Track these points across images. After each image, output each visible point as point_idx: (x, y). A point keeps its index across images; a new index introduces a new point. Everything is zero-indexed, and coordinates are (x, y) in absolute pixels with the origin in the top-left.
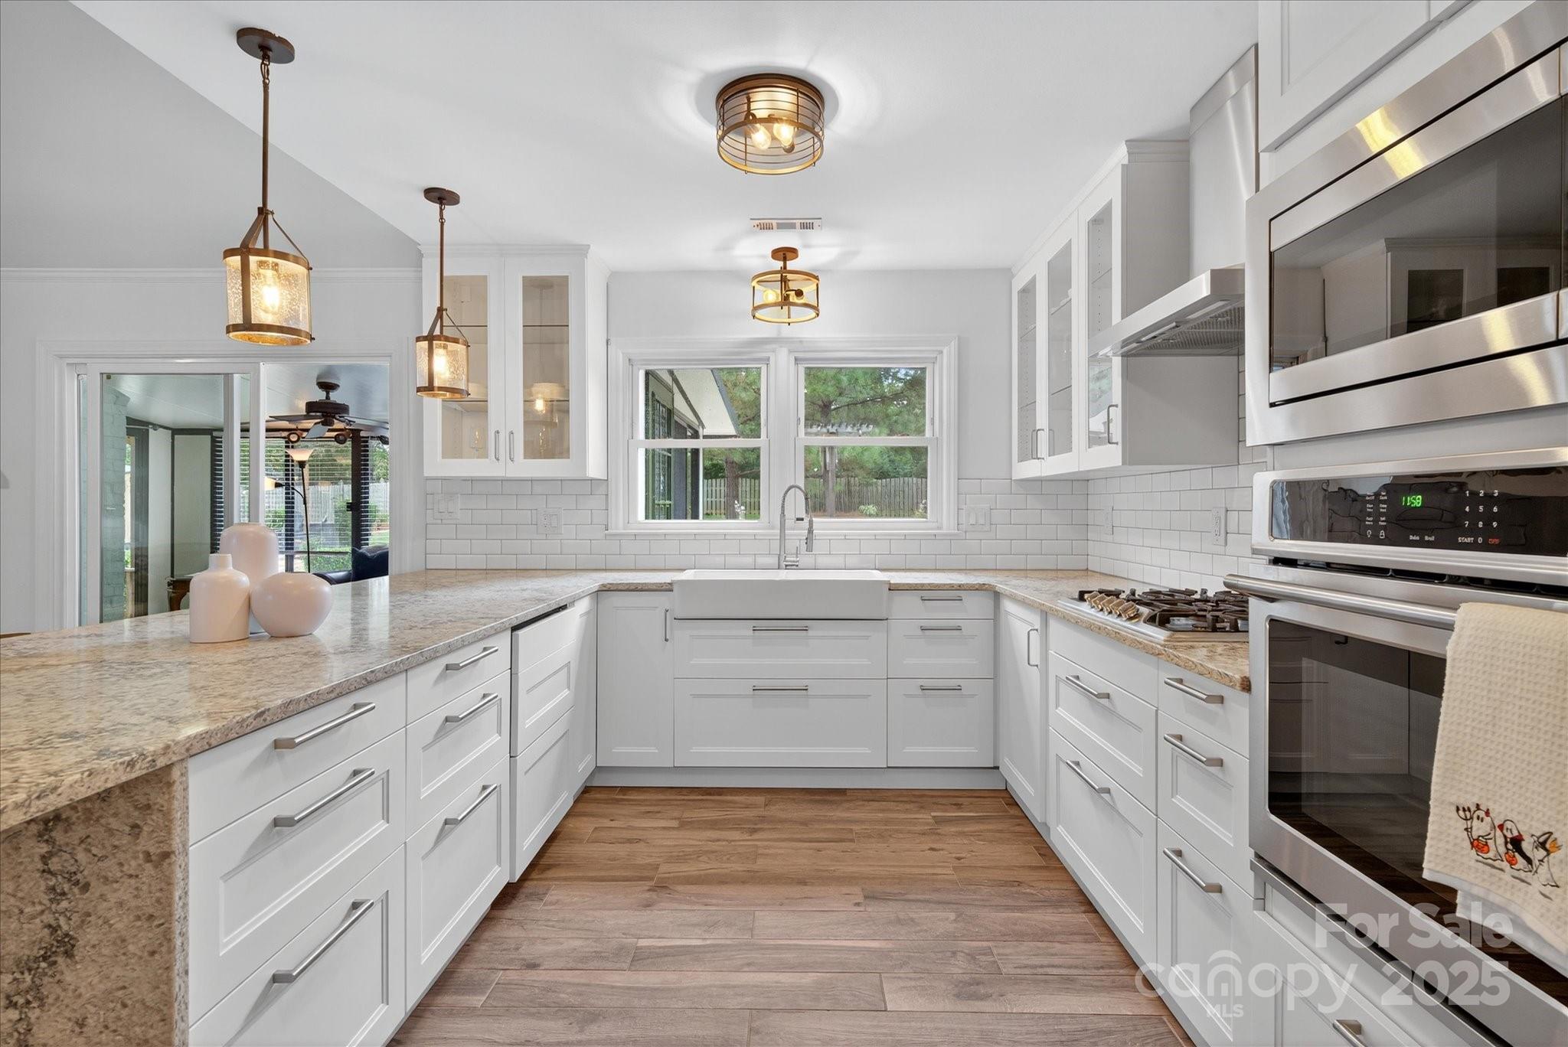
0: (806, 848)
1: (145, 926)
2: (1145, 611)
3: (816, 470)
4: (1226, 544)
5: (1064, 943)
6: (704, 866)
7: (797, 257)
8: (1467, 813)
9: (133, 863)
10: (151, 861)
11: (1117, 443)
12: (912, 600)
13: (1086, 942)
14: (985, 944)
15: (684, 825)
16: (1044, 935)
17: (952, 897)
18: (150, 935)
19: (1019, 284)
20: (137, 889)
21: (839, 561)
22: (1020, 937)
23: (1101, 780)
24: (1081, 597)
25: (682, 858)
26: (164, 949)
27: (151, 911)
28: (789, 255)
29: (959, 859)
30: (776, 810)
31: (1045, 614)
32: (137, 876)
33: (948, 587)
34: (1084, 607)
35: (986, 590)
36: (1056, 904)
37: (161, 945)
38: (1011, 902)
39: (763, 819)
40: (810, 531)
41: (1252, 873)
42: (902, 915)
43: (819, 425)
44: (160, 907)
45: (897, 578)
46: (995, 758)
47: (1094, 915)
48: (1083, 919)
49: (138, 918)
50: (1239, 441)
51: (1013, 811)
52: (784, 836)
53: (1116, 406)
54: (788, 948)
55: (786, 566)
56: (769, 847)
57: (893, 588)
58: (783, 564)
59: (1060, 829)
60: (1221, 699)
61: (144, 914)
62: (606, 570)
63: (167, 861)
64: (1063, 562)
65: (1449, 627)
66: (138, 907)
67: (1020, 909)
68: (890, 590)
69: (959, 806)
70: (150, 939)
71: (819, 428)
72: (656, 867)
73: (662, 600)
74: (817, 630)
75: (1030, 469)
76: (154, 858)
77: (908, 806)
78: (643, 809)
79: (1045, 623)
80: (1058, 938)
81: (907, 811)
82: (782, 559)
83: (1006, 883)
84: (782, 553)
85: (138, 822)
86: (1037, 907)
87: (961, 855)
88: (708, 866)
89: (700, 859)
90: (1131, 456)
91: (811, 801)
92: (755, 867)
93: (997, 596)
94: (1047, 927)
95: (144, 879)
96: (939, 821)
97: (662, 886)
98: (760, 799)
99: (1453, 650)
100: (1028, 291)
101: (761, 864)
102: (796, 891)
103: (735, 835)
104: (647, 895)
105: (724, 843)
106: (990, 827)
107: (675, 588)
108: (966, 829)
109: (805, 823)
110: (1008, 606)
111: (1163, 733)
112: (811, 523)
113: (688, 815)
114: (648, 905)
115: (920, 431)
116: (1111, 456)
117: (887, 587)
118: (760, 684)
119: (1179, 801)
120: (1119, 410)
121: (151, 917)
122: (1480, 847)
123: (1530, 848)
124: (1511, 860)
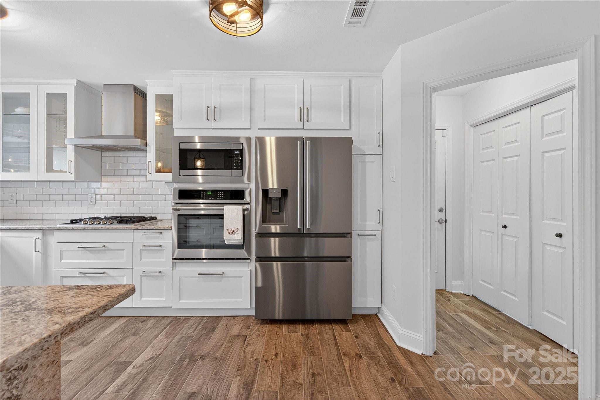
4: (95, 204)
11: (71, 173)
23: (97, 271)
24: (72, 222)
31: (48, 231)
41: (172, 263)
50: (102, 176)
53: (71, 161)
60: (161, 233)
65: (223, 210)
90: (76, 178)
99: (225, 212)
119: (144, 260)
120: (73, 163)
122: (229, 233)
123: (235, 231)
124: (233, 233)
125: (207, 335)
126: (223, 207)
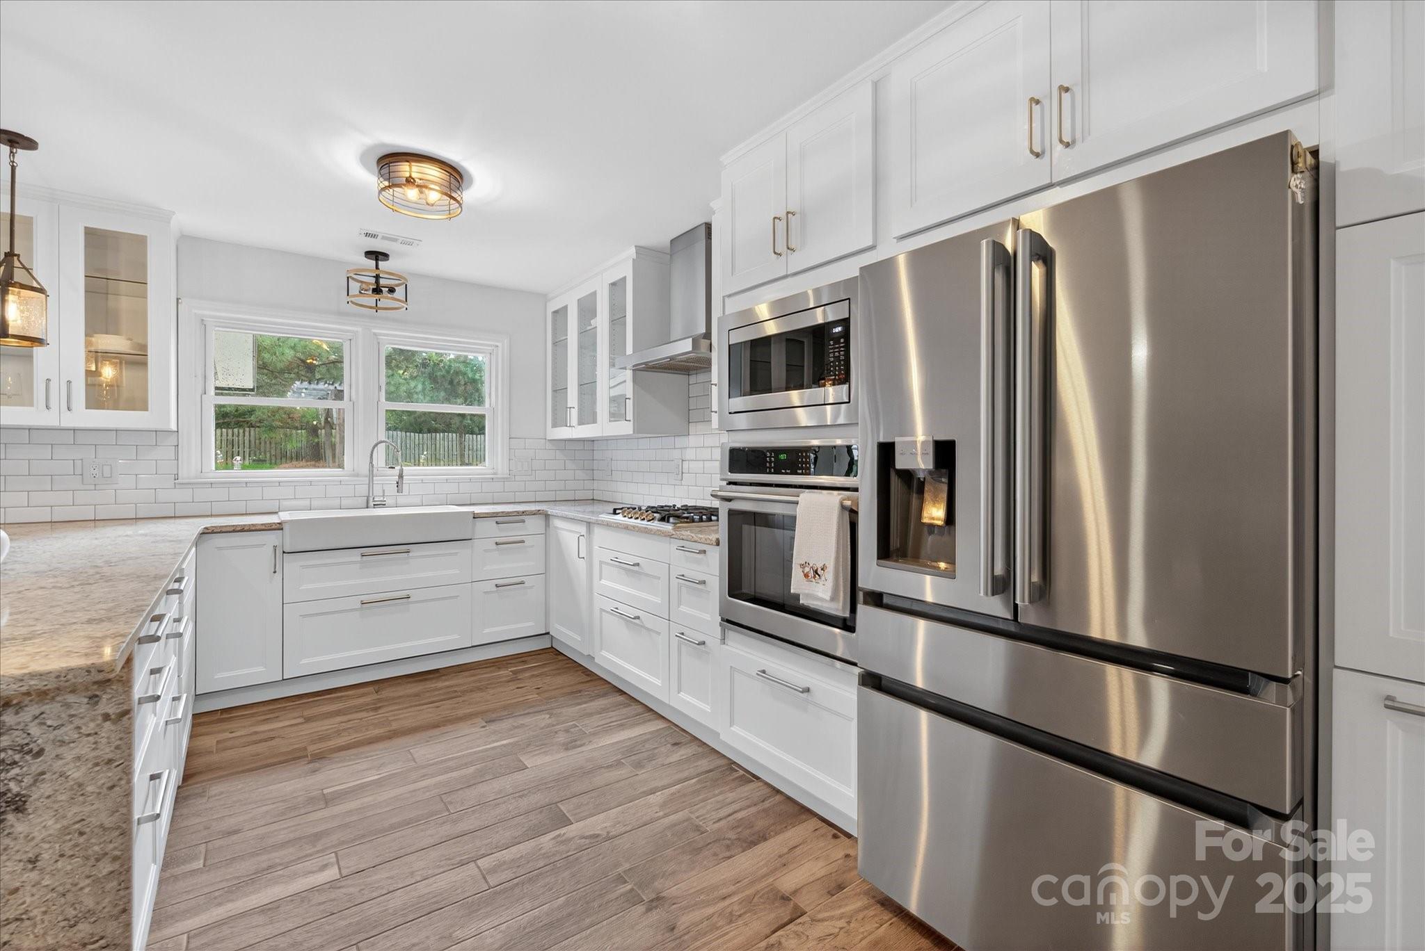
0: (427, 708)
1: (104, 769)
2: (657, 515)
3: (315, 423)
4: (682, 480)
5: (614, 711)
6: (346, 738)
7: (388, 260)
8: (802, 566)
9: (92, 725)
10: (110, 719)
11: (630, 421)
12: (490, 525)
13: (625, 707)
14: (572, 723)
15: (308, 720)
16: (604, 710)
17: (543, 708)
18: (110, 774)
19: (554, 305)
20: (96, 743)
21: (417, 500)
22: (591, 715)
23: (632, 612)
24: (615, 512)
25: (322, 739)
26: (123, 782)
27: (110, 756)
28: (380, 257)
29: (538, 688)
30: (387, 693)
31: (589, 524)
32: (96, 734)
33: (515, 514)
34: (619, 517)
35: (540, 514)
36: (604, 695)
37: (120, 779)
38: (579, 701)
39: (380, 700)
40: (401, 476)
41: (720, 628)
42: (515, 724)
43: (326, 383)
44: (119, 752)
45: (478, 510)
46: (546, 625)
47: (624, 696)
48: (621, 698)
49: (97, 764)
50: (689, 422)
51: (560, 658)
52: (405, 706)
53: (629, 399)
54: (449, 760)
55: (374, 505)
56: (400, 714)
57: (476, 517)
58: (371, 504)
59: (604, 653)
60: (704, 552)
61: (103, 761)
62: (212, 516)
63: (127, 716)
64: (579, 495)
65: (797, 503)
66: (96, 757)
67: (585, 703)
68: (474, 518)
69: (524, 662)
70: (109, 777)
71: (326, 385)
72: (305, 749)
73: (272, 538)
74: (416, 551)
75: (564, 433)
76: (113, 717)
77: (491, 669)
78: (259, 718)
79: (589, 531)
80: (610, 710)
81: (491, 672)
82: (371, 499)
83: (573, 693)
84: (371, 495)
85: (97, 693)
86: (594, 700)
87: (539, 686)
88: (350, 738)
89: (342, 734)
90: (637, 430)
91: (416, 681)
92: (393, 728)
93: (547, 516)
94: (603, 707)
95: (103, 735)
96: (515, 673)
97: (319, 757)
98: (371, 689)
99: (800, 512)
100: (560, 314)
101: (395, 726)
102: (436, 732)
103: (364, 714)
104: (311, 766)
105: (356, 721)
106: (549, 668)
107: (286, 527)
108: (535, 673)
109: (417, 695)
110: (557, 523)
111: (674, 575)
112: (402, 471)
113: (308, 713)
114: (314, 771)
115: (480, 402)
116: (625, 428)
117: (472, 516)
118: (366, 598)
119: (683, 608)
120: (631, 401)
121: (110, 761)
122: (806, 576)
123: (820, 572)
124: (815, 577)
125: (728, 847)
126: (798, 496)
